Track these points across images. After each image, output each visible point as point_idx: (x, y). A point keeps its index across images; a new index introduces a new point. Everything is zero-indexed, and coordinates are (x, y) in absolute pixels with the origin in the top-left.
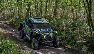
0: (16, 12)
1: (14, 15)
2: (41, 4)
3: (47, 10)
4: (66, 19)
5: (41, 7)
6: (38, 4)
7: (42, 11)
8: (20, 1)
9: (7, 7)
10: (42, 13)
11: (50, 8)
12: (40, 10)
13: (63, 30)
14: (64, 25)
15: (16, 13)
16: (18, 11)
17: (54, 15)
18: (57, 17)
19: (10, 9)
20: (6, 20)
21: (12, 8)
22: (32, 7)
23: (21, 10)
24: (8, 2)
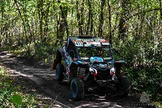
0: (36, 29)
1: (31, 36)
2: (90, 11)
3: (103, 23)
6: (82, 10)
7: (92, 26)
8: (44, 7)
9: (16, 19)
11: (110, 18)
12: (88, 24)
13: (142, 67)
14: (143, 55)
15: (36, 31)
16: (41, 28)
17: (120, 32)
18: (127, 37)
19: (23, 24)
20: (14, 48)
21: (28, 21)
22: (71, 17)
23: (47, 25)
24: (18, 9)
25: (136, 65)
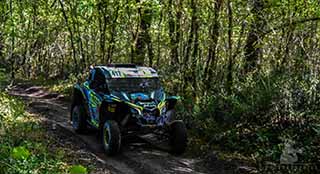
0: (92, 47)
1: (83, 60)
2: (194, 18)
3: (216, 41)
4: (300, 79)
5: (195, 26)
7: (196, 46)
8: (109, 7)
9: (57, 29)
10: (195, 52)
11: (230, 33)
12: (190, 41)
14: (288, 103)
15: (93, 53)
16: (103, 47)
17: (249, 59)
18: (259, 68)
19: (71, 37)
20: (54, 81)
21: (79, 32)
22: (157, 29)
23: (112, 41)
24: (62, 10)
25: (275, 120)
